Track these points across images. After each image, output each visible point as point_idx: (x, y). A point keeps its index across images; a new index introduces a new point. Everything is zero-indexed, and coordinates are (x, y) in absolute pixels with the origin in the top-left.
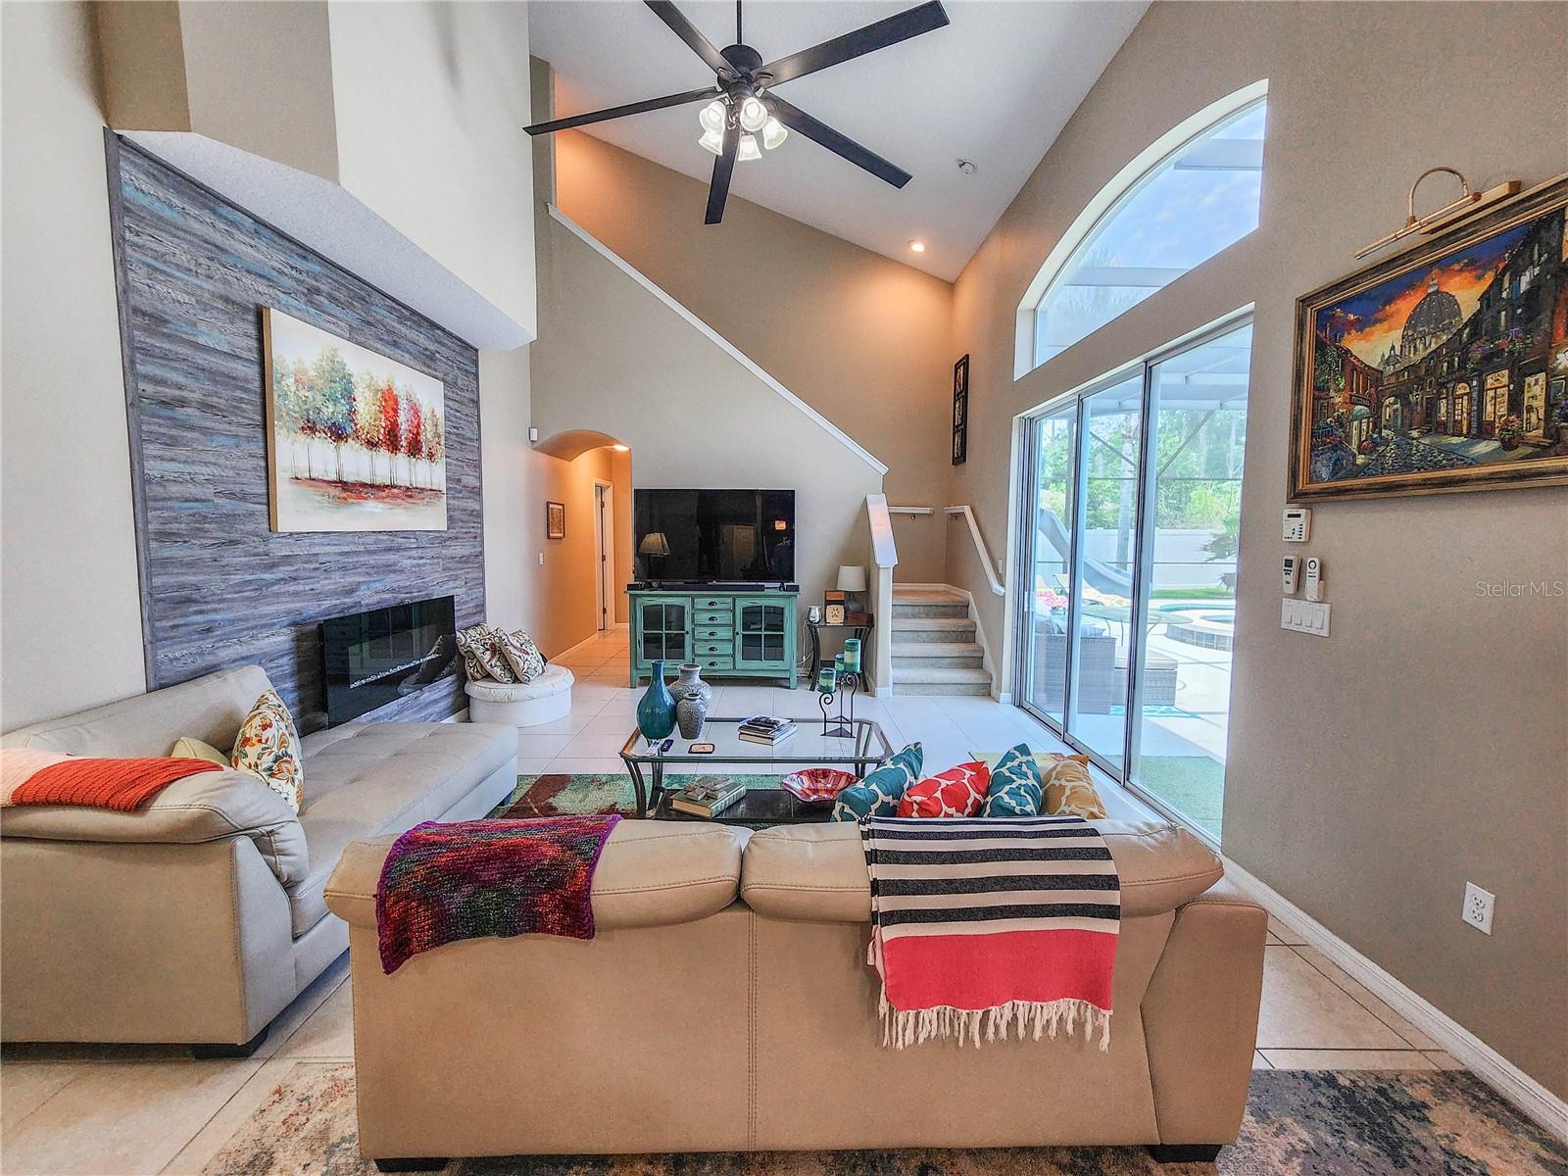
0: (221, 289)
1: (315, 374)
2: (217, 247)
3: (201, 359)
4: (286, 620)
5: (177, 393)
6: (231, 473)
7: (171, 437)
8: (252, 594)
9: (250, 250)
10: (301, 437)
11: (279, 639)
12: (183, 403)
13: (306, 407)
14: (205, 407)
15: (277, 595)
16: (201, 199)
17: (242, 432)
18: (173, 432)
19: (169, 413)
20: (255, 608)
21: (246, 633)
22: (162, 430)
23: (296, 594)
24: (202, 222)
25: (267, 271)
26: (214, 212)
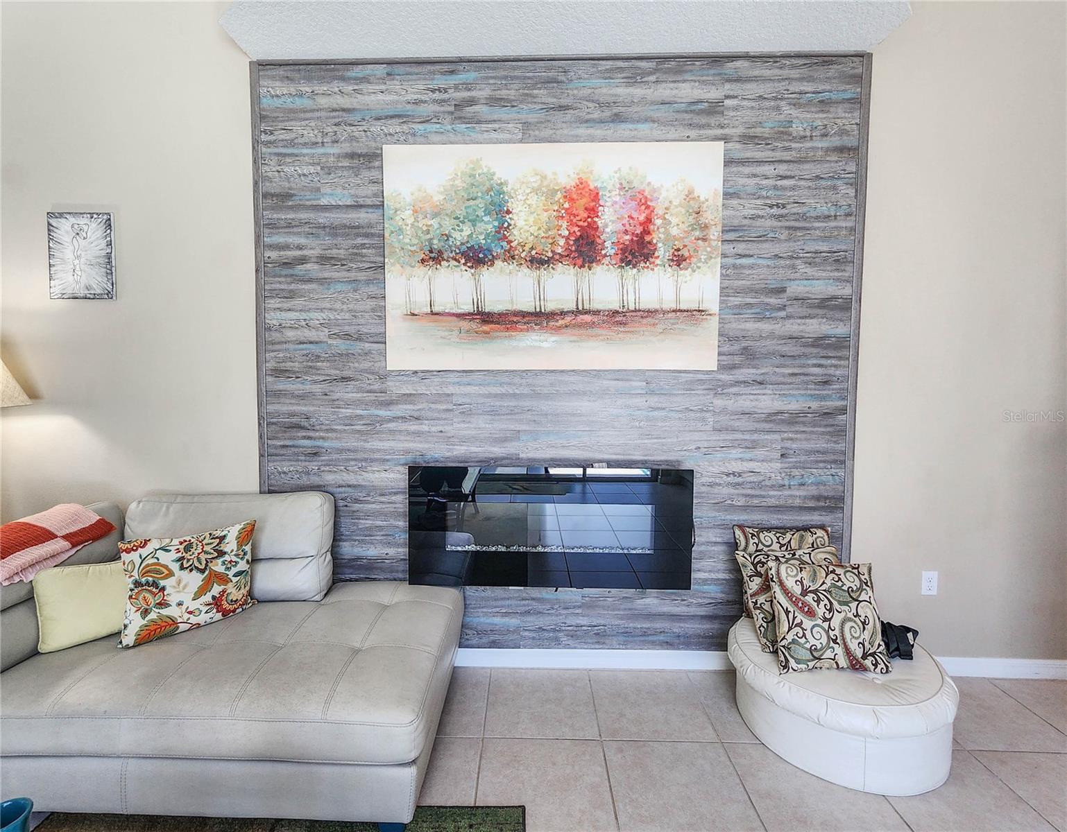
0: (346, 148)
1: (442, 197)
2: (343, 110)
3: (323, 218)
4: (403, 459)
5: (298, 253)
6: (347, 316)
7: (291, 291)
8: (363, 428)
9: (380, 97)
10: (421, 271)
11: (392, 475)
12: (303, 260)
13: (428, 237)
14: (323, 260)
15: (392, 432)
16: (330, 74)
17: (362, 276)
18: (293, 287)
19: (290, 271)
20: (365, 441)
21: (353, 463)
22: (283, 287)
23: (418, 434)
24: (332, 95)
25: (400, 109)
26: (343, 79)
